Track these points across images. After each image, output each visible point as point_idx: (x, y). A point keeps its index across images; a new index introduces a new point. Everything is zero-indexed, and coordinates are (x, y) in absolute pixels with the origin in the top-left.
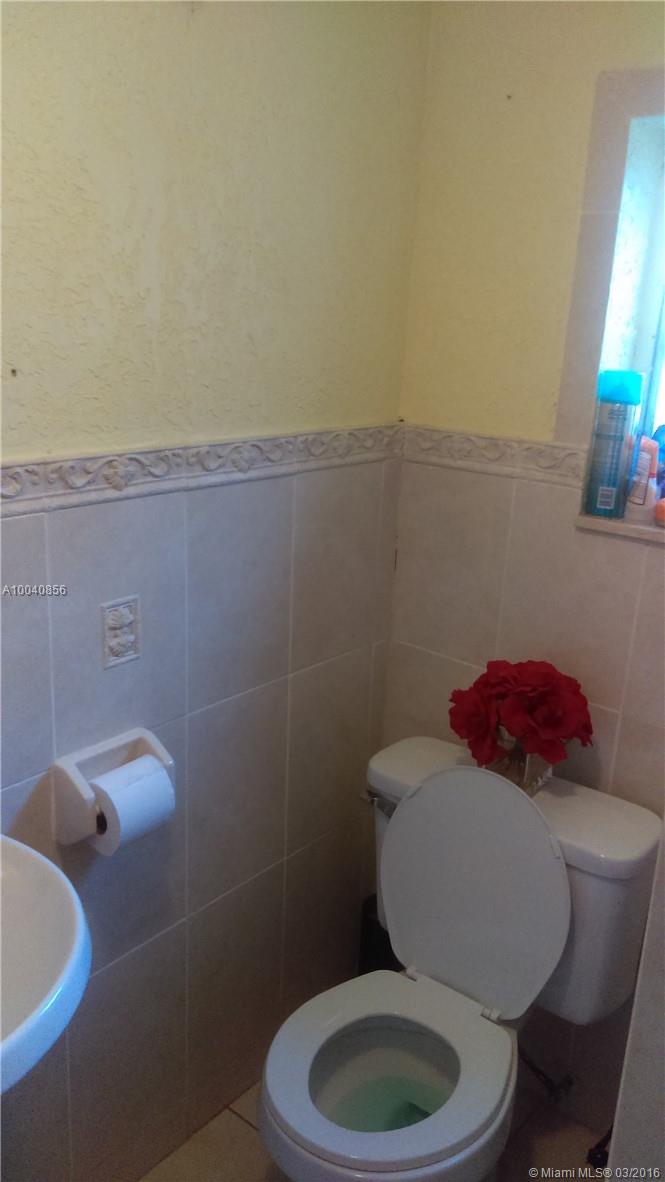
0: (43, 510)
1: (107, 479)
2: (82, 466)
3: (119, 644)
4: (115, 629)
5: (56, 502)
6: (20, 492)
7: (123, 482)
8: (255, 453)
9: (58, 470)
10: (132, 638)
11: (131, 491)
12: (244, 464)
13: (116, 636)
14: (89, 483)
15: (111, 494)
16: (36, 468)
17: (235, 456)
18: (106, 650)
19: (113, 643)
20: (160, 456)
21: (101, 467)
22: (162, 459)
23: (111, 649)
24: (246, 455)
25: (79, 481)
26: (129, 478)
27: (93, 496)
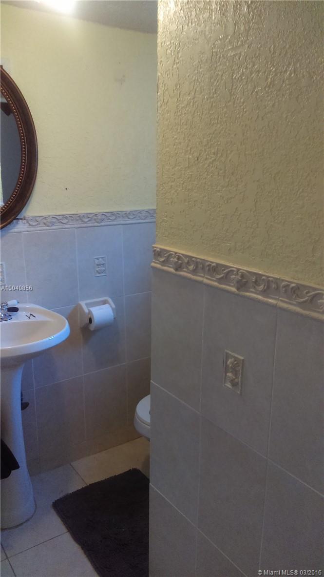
0: (74, 228)
1: (95, 220)
2: (87, 215)
3: (100, 270)
4: (98, 265)
5: (79, 226)
6: (67, 222)
7: (100, 221)
8: (147, 214)
9: (79, 216)
10: (104, 269)
11: (103, 224)
12: (143, 217)
13: (99, 267)
14: (89, 221)
15: (96, 224)
16: (72, 216)
17: (139, 215)
18: (96, 272)
19: (97, 269)
20: (112, 213)
21: (93, 216)
22: (113, 215)
23: (97, 271)
24: (144, 214)
25: (86, 220)
26: (102, 220)
27: (91, 225)
